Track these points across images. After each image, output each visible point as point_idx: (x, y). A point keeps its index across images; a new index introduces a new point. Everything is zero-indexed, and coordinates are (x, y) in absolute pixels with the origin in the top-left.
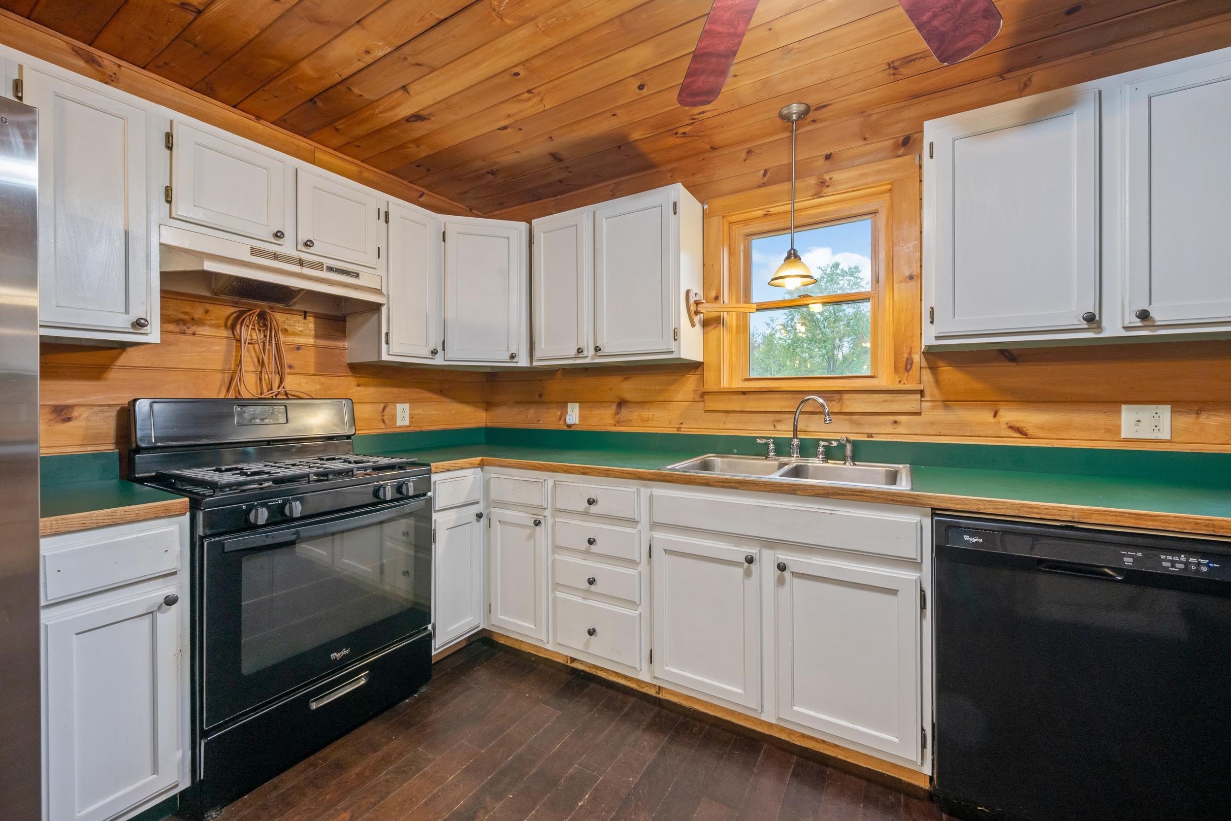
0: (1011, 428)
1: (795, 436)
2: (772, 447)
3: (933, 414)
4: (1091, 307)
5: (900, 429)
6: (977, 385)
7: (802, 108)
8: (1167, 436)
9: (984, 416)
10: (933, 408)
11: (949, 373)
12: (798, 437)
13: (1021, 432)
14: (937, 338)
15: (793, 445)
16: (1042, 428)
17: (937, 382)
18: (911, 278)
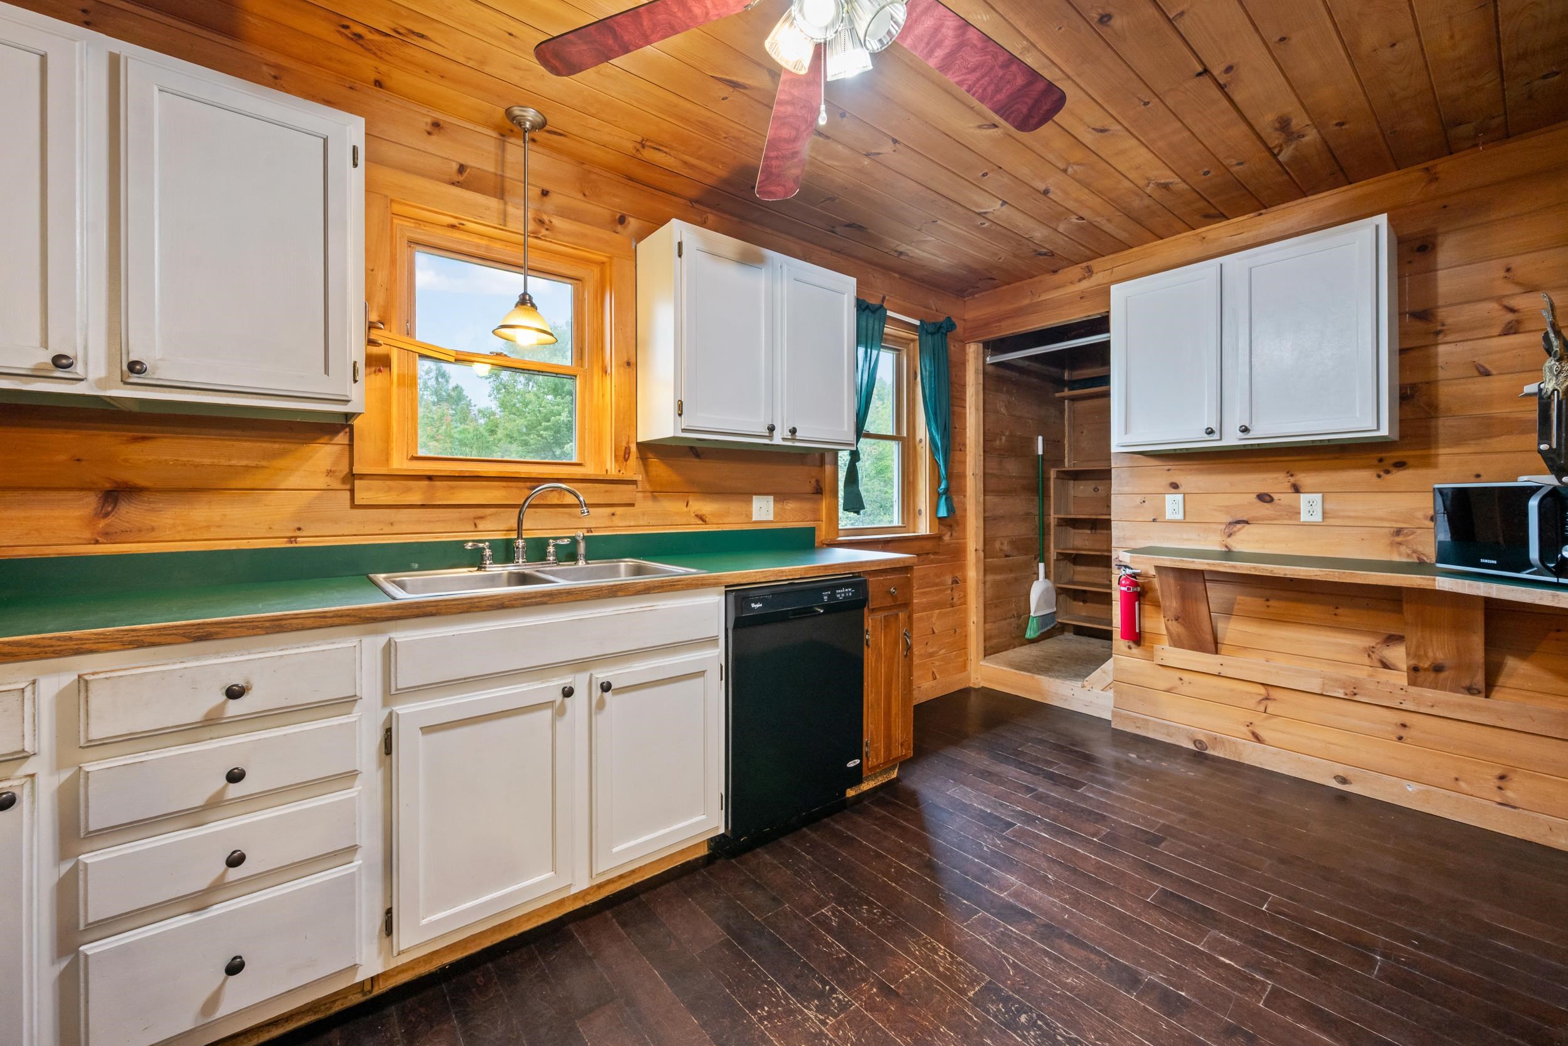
0: (697, 516)
1: (520, 536)
2: (488, 552)
3: (644, 505)
4: (775, 421)
5: (617, 521)
6: (675, 477)
7: (539, 119)
8: (771, 518)
9: (681, 506)
10: (645, 498)
11: (659, 468)
12: (524, 537)
13: (702, 518)
14: (684, 430)
15: (518, 548)
16: (716, 515)
17: (647, 472)
18: (629, 364)
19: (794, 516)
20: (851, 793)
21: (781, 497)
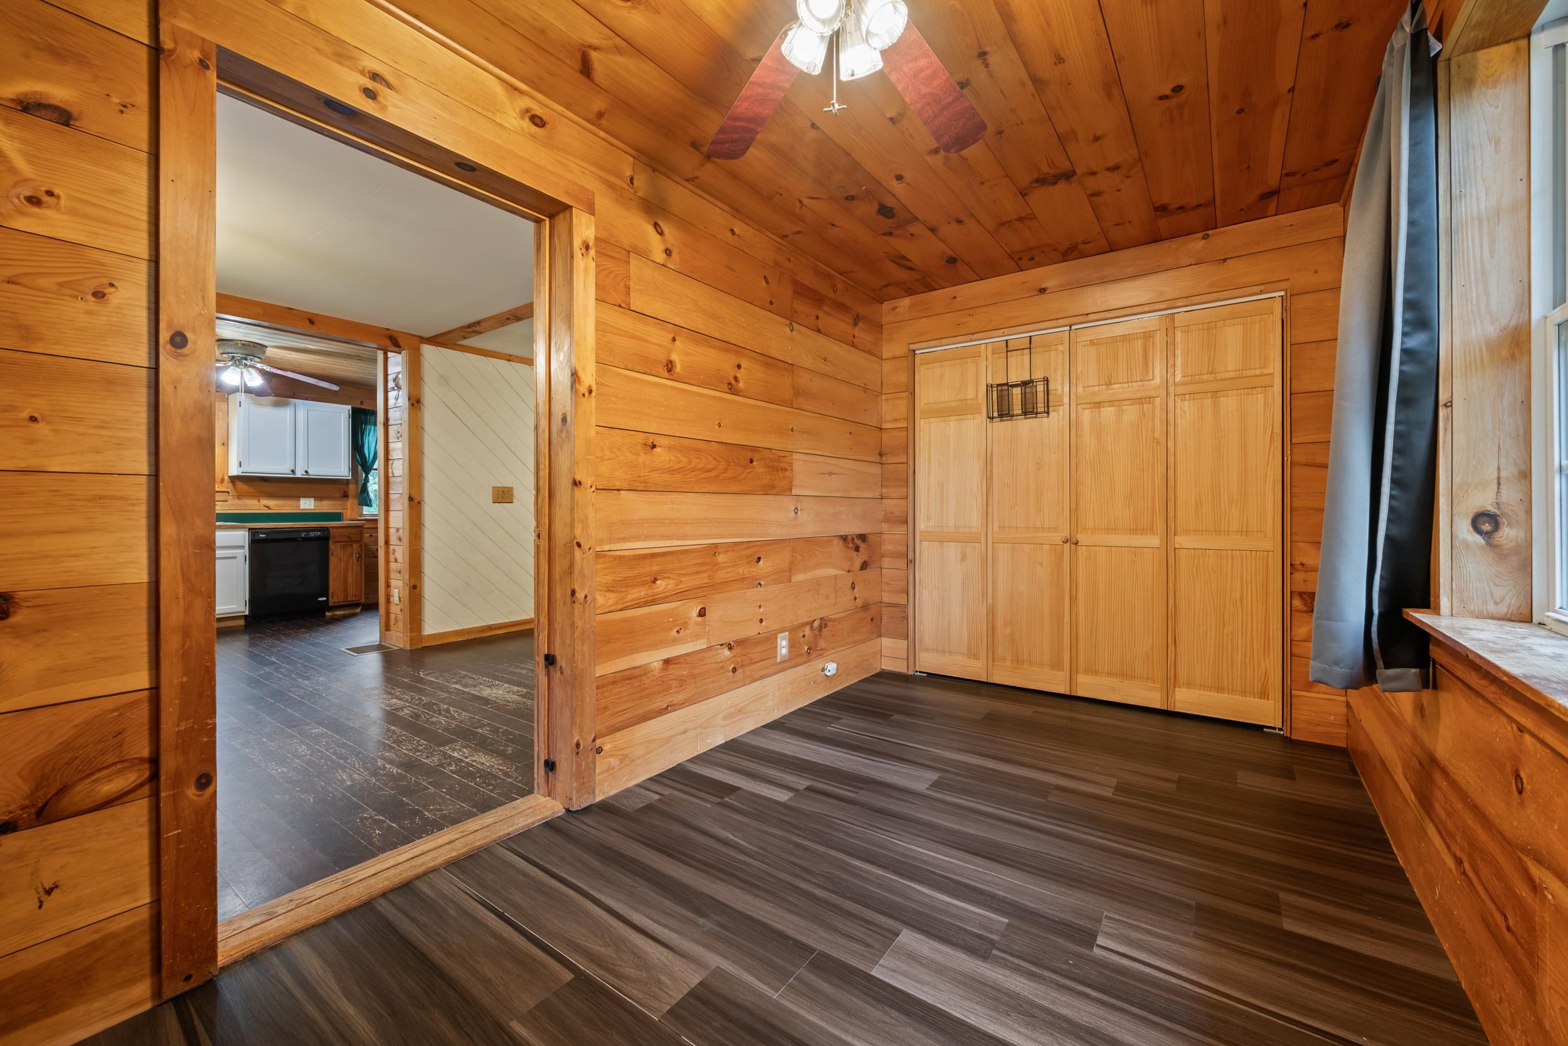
0: (265, 506)
4: (293, 468)
6: (252, 490)
8: (313, 507)
9: (255, 502)
10: (233, 498)
11: (239, 484)
13: (268, 507)
14: (242, 472)
16: (275, 506)
17: (235, 488)
18: (223, 444)
19: (327, 507)
20: (328, 614)
21: (318, 498)
